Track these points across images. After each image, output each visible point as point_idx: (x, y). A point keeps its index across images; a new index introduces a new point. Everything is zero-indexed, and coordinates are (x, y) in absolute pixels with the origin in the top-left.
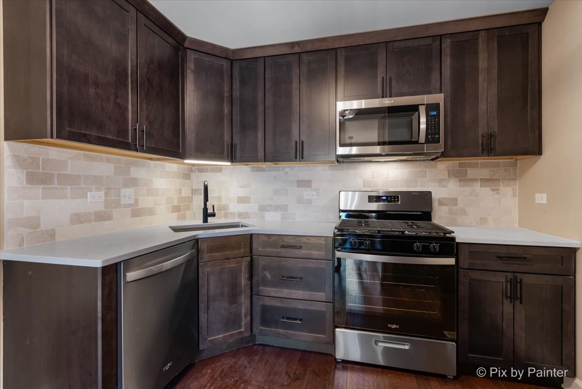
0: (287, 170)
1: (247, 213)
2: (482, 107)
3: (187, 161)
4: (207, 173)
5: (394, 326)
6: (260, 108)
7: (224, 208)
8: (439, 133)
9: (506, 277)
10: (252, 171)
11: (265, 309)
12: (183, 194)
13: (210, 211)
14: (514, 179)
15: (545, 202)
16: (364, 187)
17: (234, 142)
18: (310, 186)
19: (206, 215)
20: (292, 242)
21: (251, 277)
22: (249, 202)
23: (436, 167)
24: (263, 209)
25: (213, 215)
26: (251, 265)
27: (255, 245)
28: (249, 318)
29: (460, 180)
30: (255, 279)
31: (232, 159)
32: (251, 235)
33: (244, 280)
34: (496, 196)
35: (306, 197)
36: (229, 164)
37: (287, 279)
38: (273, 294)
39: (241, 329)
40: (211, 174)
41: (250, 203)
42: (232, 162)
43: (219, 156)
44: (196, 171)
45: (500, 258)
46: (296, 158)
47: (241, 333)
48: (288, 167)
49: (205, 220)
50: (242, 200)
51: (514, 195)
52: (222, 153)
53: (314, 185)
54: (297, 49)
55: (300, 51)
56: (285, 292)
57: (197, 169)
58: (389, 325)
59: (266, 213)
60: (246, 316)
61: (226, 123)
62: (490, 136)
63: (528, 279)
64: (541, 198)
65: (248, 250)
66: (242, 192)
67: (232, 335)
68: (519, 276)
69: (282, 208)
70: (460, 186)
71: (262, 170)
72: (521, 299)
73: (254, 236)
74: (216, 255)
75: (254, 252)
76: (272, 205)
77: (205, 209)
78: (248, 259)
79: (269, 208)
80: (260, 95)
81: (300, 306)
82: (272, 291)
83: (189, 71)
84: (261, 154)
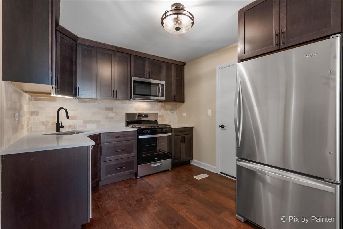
0: (100, 102)
1: (75, 126)
2: (173, 87)
4: (43, 102)
5: (157, 158)
6: (95, 71)
8: (164, 94)
9: (181, 136)
10: (78, 102)
14: (176, 109)
15: (185, 116)
16: (135, 111)
17: (78, 86)
18: (112, 111)
19: (59, 127)
20: (120, 134)
21: (101, 154)
23: (158, 105)
24: (85, 122)
26: (101, 148)
27: (102, 138)
29: (164, 109)
34: (173, 114)
35: (110, 116)
39: (97, 179)
40: (47, 102)
41: (77, 120)
44: (33, 100)
45: (181, 131)
47: (98, 181)
48: (100, 101)
49: (58, 130)
51: (177, 114)
53: (114, 110)
55: (115, 50)
57: (33, 98)
58: (155, 159)
59: (88, 125)
60: (99, 172)
62: (174, 96)
63: (186, 136)
64: (184, 115)
65: (100, 141)
68: (184, 136)
69: (97, 122)
70: (164, 111)
72: (184, 142)
73: (102, 135)
76: (91, 120)
77: (58, 124)
79: (89, 122)
84: (95, 94)
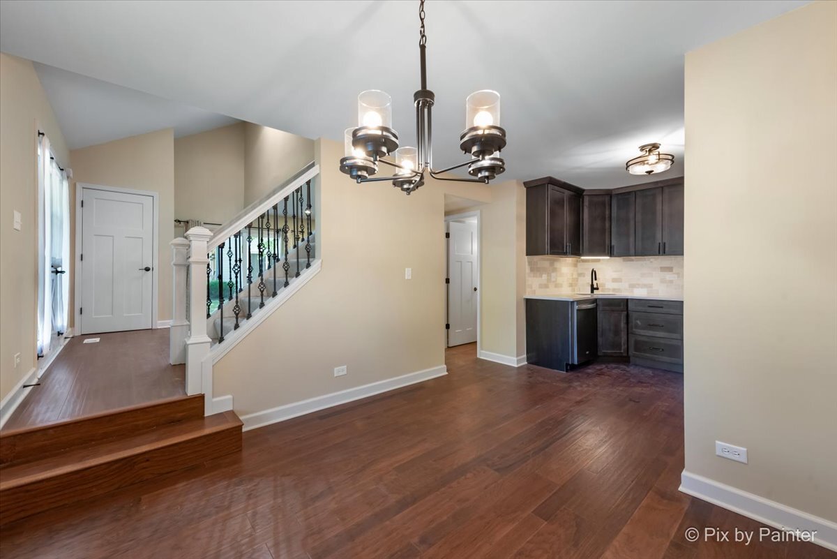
1: (619, 289)
3: (582, 258)
4: (595, 264)
6: (632, 223)
7: (603, 285)
11: (637, 342)
12: (574, 277)
13: (595, 286)
17: (612, 244)
18: (672, 271)
19: (593, 289)
20: (655, 304)
21: (627, 323)
22: (621, 282)
24: (633, 286)
25: (597, 289)
26: (627, 316)
27: (629, 305)
28: (626, 346)
30: (630, 325)
31: (611, 254)
32: (627, 300)
33: (623, 325)
35: (668, 278)
36: (608, 258)
37: (653, 326)
38: (642, 334)
39: (621, 350)
40: (597, 264)
42: (611, 256)
43: (602, 253)
46: (659, 253)
47: (621, 353)
49: (592, 292)
50: (615, 280)
52: (605, 251)
54: (660, 185)
56: (651, 333)
59: (635, 289)
60: (624, 344)
61: (607, 234)
65: (625, 308)
66: (615, 275)
67: (616, 353)
71: (633, 260)
73: (629, 301)
74: (607, 308)
75: (629, 309)
76: (640, 284)
77: (592, 285)
78: (626, 313)
79: (637, 286)
80: (632, 215)
81: (662, 341)
82: (642, 332)
83: (585, 207)
84: (632, 251)
